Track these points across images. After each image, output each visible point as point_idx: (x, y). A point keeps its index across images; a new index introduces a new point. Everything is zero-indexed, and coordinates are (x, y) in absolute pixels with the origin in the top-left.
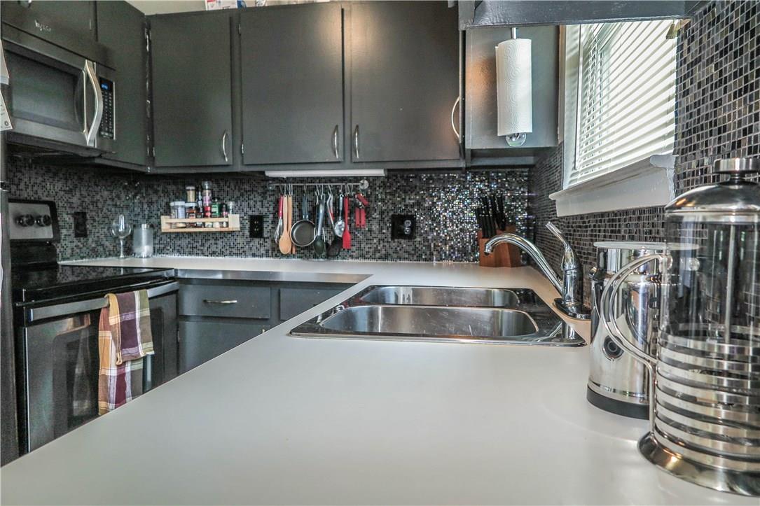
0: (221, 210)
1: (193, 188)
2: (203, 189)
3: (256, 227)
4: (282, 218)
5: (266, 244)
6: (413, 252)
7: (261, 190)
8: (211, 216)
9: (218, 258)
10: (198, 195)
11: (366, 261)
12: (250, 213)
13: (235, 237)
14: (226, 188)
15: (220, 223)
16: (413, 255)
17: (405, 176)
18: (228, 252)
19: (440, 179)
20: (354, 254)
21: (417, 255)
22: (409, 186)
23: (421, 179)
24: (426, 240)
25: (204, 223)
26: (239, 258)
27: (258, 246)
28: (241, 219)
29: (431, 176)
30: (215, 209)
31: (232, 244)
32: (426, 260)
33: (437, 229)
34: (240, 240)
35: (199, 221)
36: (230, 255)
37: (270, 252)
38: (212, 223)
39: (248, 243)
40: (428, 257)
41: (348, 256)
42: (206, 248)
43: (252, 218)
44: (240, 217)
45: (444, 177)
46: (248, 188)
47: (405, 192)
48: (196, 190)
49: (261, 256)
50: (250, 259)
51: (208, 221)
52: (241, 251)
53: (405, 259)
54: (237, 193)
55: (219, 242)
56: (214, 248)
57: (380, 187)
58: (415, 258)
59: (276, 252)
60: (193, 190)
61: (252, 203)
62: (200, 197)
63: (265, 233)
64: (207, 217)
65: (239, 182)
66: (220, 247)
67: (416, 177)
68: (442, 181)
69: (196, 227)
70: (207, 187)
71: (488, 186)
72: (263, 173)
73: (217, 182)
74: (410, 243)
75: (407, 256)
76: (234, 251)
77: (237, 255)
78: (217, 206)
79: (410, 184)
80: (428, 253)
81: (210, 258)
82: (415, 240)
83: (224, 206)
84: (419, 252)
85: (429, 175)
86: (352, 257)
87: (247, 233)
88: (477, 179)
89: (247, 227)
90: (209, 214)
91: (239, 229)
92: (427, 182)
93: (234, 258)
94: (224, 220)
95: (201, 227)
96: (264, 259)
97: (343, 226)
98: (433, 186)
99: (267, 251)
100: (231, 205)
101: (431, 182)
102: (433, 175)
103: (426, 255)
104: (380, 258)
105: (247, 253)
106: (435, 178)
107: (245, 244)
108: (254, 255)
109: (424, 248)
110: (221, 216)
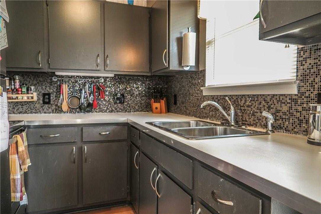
0: (28, 90)
1: (8, 79)
2: (14, 80)
3: (46, 99)
4: (63, 95)
5: (52, 107)
6: (123, 109)
7: (49, 81)
8: (21, 94)
9: (23, 115)
10: (11, 82)
11: (103, 113)
12: (43, 92)
13: (34, 104)
14: (28, 80)
15: (27, 97)
16: (123, 110)
17: (119, 77)
18: (30, 111)
19: (134, 79)
20: (97, 110)
21: (125, 110)
22: (121, 81)
23: (126, 79)
24: (128, 104)
25: (17, 97)
26: (37, 115)
27: (48, 108)
28: (38, 95)
29: (130, 78)
30: (24, 90)
31: (32, 107)
32: (128, 112)
33: (133, 99)
34: (37, 106)
35: (14, 96)
36: (31, 113)
37: (55, 110)
38: (22, 97)
39: (42, 107)
40: (129, 111)
41: (94, 111)
42: (16, 110)
43: (44, 95)
44: (37, 94)
45: (135, 78)
46: (41, 79)
47: (120, 84)
48: (10, 80)
49: (50, 113)
50: (43, 114)
51: (20, 96)
52: (38, 111)
53: (120, 112)
54: (35, 82)
55: (24, 107)
56: (21, 110)
57: (109, 81)
58: (124, 111)
59: (58, 111)
60: (8, 80)
61: (44, 87)
62: (13, 84)
63: (51, 102)
64: (19, 94)
65: (36, 76)
66: (24, 109)
67: (124, 78)
68: (134, 80)
69: (13, 99)
70: (17, 79)
71: (152, 83)
72: (54, 73)
73: (22, 76)
74: (122, 105)
75: (120, 111)
76: (33, 111)
77: (35, 113)
78: (26, 88)
79: (122, 81)
80: (129, 109)
81: (18, 115)
82: (124, 104)
83: (30, 88)
84: (126, 109)
85: (129, 77)
86: (96, 112)
87: (41, 102)
88: (148, 80)
89: (41, 99)
90: (20, 92)
91: (37, 100)
92: (129, 80)
93: (34, 114)
94: (30, 95)
95: (15, 99)
96: (51, 114)
97: (93, 98)
98: (131, 82)
99: (53, 111)
100: (33, 88)
101: (130, 80)
102: (131, 77)
103: (128, 110)
104: (109, 112)
105: (41, 112)
106: (132, 78)
107: (40, 107)
108: (45, 113)
109: (128, 107)
110: (28, 93)
